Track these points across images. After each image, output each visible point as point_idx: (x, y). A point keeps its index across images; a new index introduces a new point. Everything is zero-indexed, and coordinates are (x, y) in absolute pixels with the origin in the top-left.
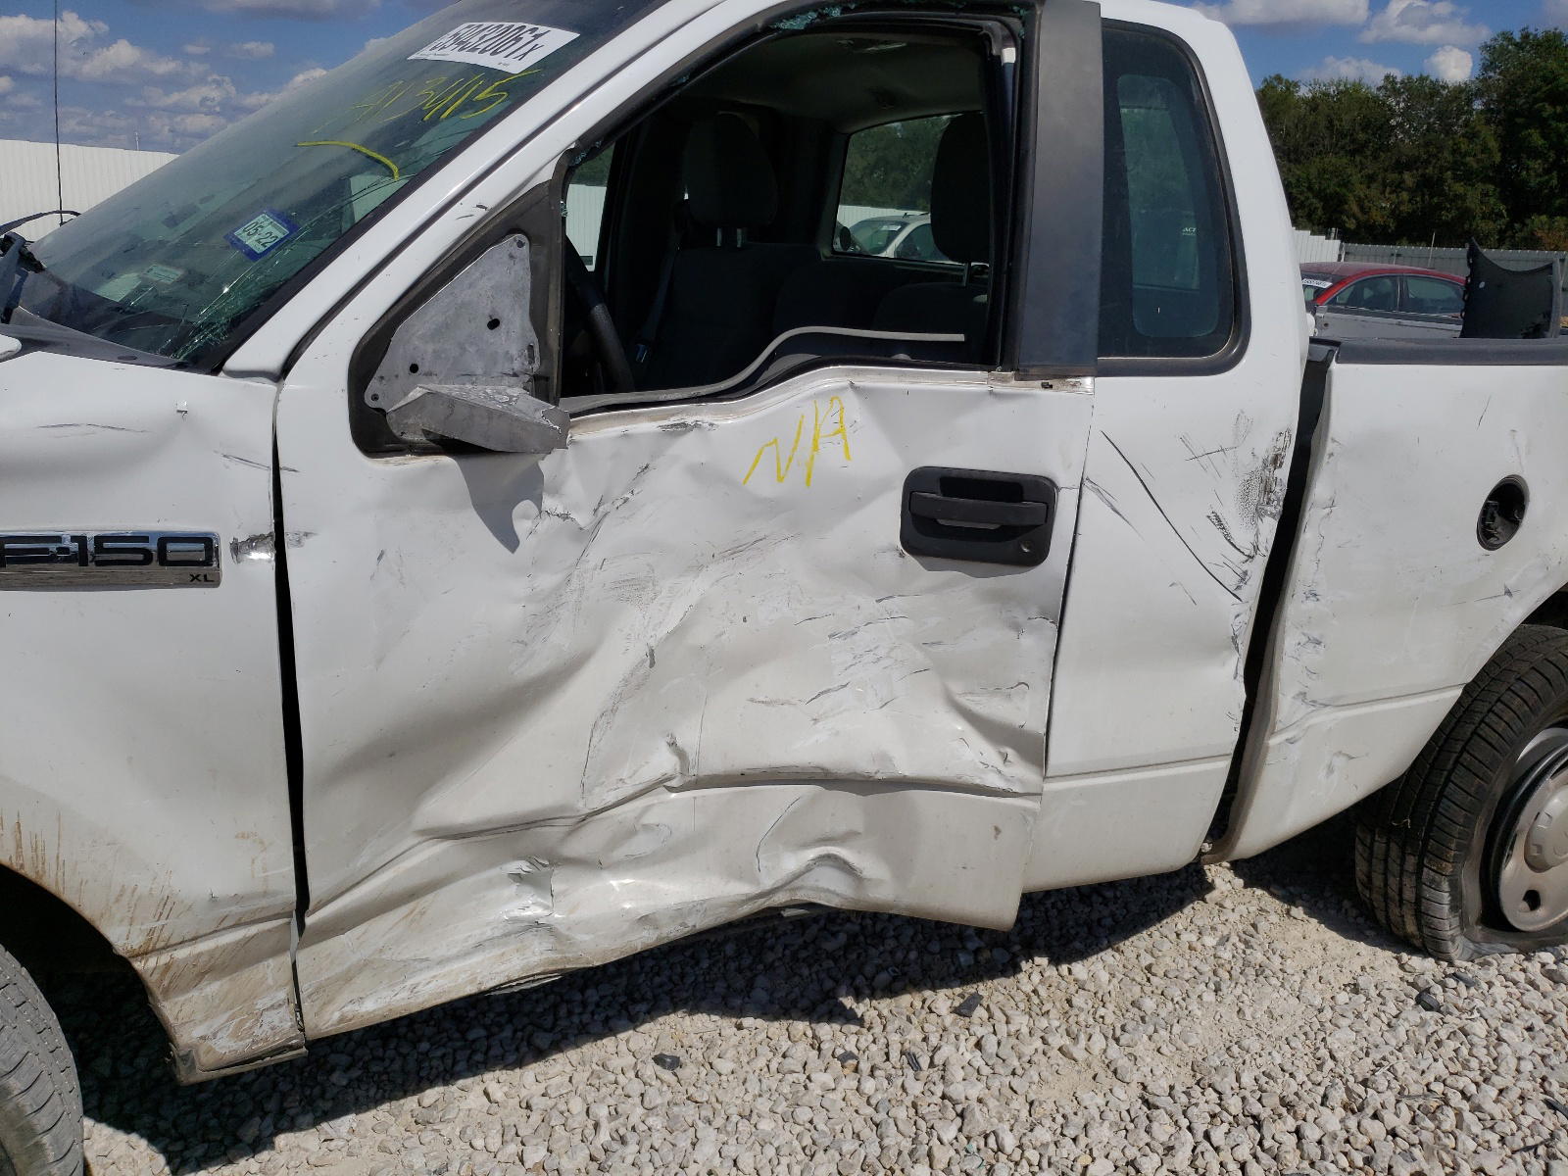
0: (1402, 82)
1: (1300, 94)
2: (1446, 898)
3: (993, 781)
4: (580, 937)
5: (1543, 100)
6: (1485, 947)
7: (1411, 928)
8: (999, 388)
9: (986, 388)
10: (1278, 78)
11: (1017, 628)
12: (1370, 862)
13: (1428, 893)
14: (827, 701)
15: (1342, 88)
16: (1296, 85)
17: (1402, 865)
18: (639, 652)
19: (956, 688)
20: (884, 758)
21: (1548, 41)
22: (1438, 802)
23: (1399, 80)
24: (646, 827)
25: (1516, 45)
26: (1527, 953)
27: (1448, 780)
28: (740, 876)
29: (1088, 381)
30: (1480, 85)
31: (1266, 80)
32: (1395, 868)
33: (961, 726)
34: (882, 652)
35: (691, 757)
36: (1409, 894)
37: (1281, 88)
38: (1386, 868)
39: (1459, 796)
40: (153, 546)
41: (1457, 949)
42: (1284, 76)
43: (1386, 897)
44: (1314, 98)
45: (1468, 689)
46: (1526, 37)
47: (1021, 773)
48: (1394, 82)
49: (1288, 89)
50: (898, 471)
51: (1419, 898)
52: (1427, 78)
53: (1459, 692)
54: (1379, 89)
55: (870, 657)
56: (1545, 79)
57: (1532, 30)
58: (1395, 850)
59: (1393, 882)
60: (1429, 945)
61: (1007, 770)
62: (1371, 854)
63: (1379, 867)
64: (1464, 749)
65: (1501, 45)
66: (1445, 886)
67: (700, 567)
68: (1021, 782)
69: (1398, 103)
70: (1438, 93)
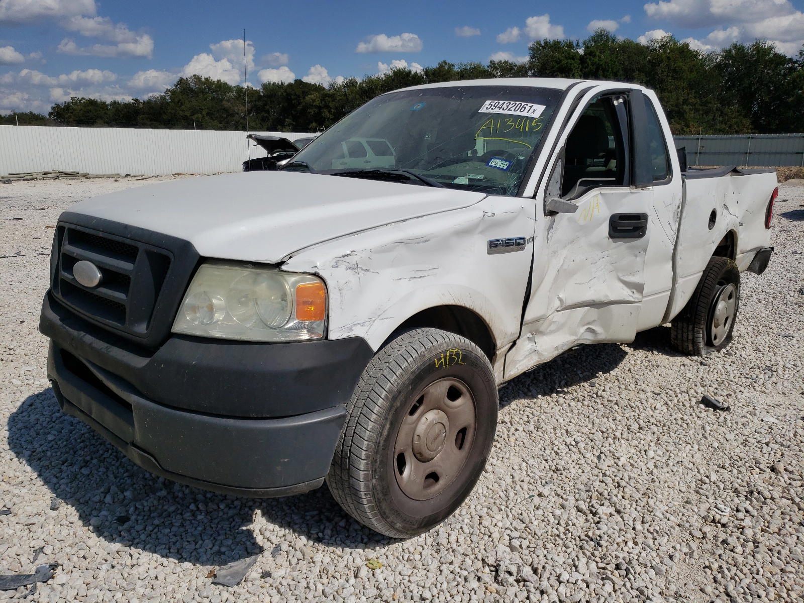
0: (498, 64)
1: (455, 69)
2: (701, 335)
3: (631, 299)
4: (545, 353)
5: (557, 72)
6: (709, 350)
7: (691, 348)
8: (632, 191)
9: (629, 191)
10: (445, 62)
11: (636, 256)
12: (677, 331)
13: (696, 335)
14: (592, 282)
15: (472, 66)
16: (453, 65)
17: (688, 329)
18: (556, 272)
19: (620, 275)
20: (607, 296)
21: (555, 45)
22: (697, 307)
23: (496, 63)
24: (553, 322)
25: (542, 47)
26: (718, 351)
27: (699, 301)
28: (573, 335)
29: (651, 187)
30: (530, 65)
31: (439, 63)
32: (685, 330)
33: (621, 285)
34: (603, 267)
35: (564, 300)
36: (690, 337)
37: (446, 67)
38: (683, 331)
39: (702, 305)
40: (514, 241)
41: (703, 352)
42: (447, 61)
43: (682, 340)
44: (461, 71)
45: (704, 272)
46: (546, 43)
47: (637, 296)
48: (494, 64)
49: (450, 67)
50: (608, 215)
51: (694, 337)
52: (508, 62)
53: (702, 273)
54: (488, 67)
55: (600, 269)
56: (556, 61)
57: (548, 40)
58: (685, 325)
59: (685, 335)
60: (697, 352)
61: (634, 296)
62: (677, 329)
63: (680, 332)
64: (701, 291)
65: (537, 47)
66: (701, 332)
67: (566, 246)
68: (637, 298)
69: (497, 73)
70: (513, 69)
